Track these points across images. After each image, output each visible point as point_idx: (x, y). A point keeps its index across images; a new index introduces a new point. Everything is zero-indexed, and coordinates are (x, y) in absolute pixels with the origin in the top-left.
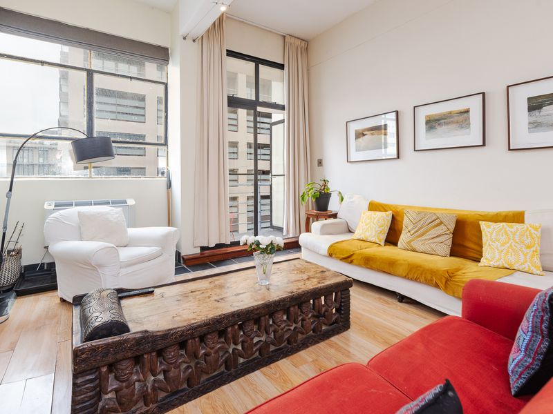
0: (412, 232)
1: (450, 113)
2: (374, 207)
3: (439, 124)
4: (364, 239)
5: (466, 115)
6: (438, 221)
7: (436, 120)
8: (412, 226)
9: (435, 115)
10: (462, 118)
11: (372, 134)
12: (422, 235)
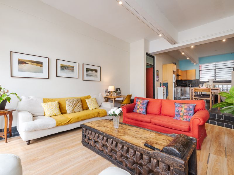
0: (72, 106)
1: (69, 66)
2: (45, 101)
3: (65, 69)
4: (54, 115)
5: (73, 68)
6: (78, 101)
7: (65, 67)
8: (72, 104)
9: (64, 65)
10: (72, 68)
11: (33, 64)
12: (76, 106)
